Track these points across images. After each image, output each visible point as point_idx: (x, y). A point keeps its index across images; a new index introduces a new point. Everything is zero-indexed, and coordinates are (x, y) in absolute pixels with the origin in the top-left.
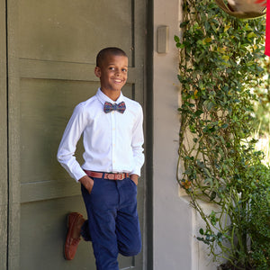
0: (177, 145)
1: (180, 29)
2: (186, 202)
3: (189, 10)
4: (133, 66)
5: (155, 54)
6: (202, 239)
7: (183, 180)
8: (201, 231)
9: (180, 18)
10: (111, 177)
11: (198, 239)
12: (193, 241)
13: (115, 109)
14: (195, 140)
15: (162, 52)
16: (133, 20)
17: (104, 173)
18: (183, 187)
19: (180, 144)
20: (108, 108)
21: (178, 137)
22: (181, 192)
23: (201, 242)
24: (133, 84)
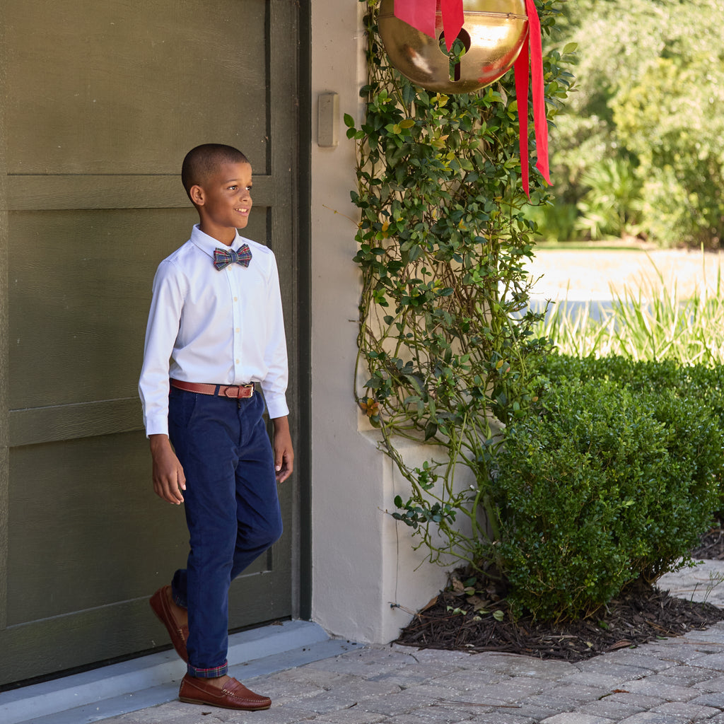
0: (353, 330)
1: (360, 100)
2: (373, 441)
3: (378, 62)
4: (269, 172)
5: (314, 147)
6: (404, 518)
7: (365, 398)
8: (398, 501)
9: (360, 77)
10: (231, 394)
11: (396, 516)
12: (386, 522)
13: (234, 261)
14: (389, 320)
15: (327, 145)
16: (268, 82)
17: (218, 386)
18: (365, 412)
19: (361, 327)
20: (220, 261)
21: (357, 313)
22: (363, 424)
23: (402, 523)
24: (269, 209)
